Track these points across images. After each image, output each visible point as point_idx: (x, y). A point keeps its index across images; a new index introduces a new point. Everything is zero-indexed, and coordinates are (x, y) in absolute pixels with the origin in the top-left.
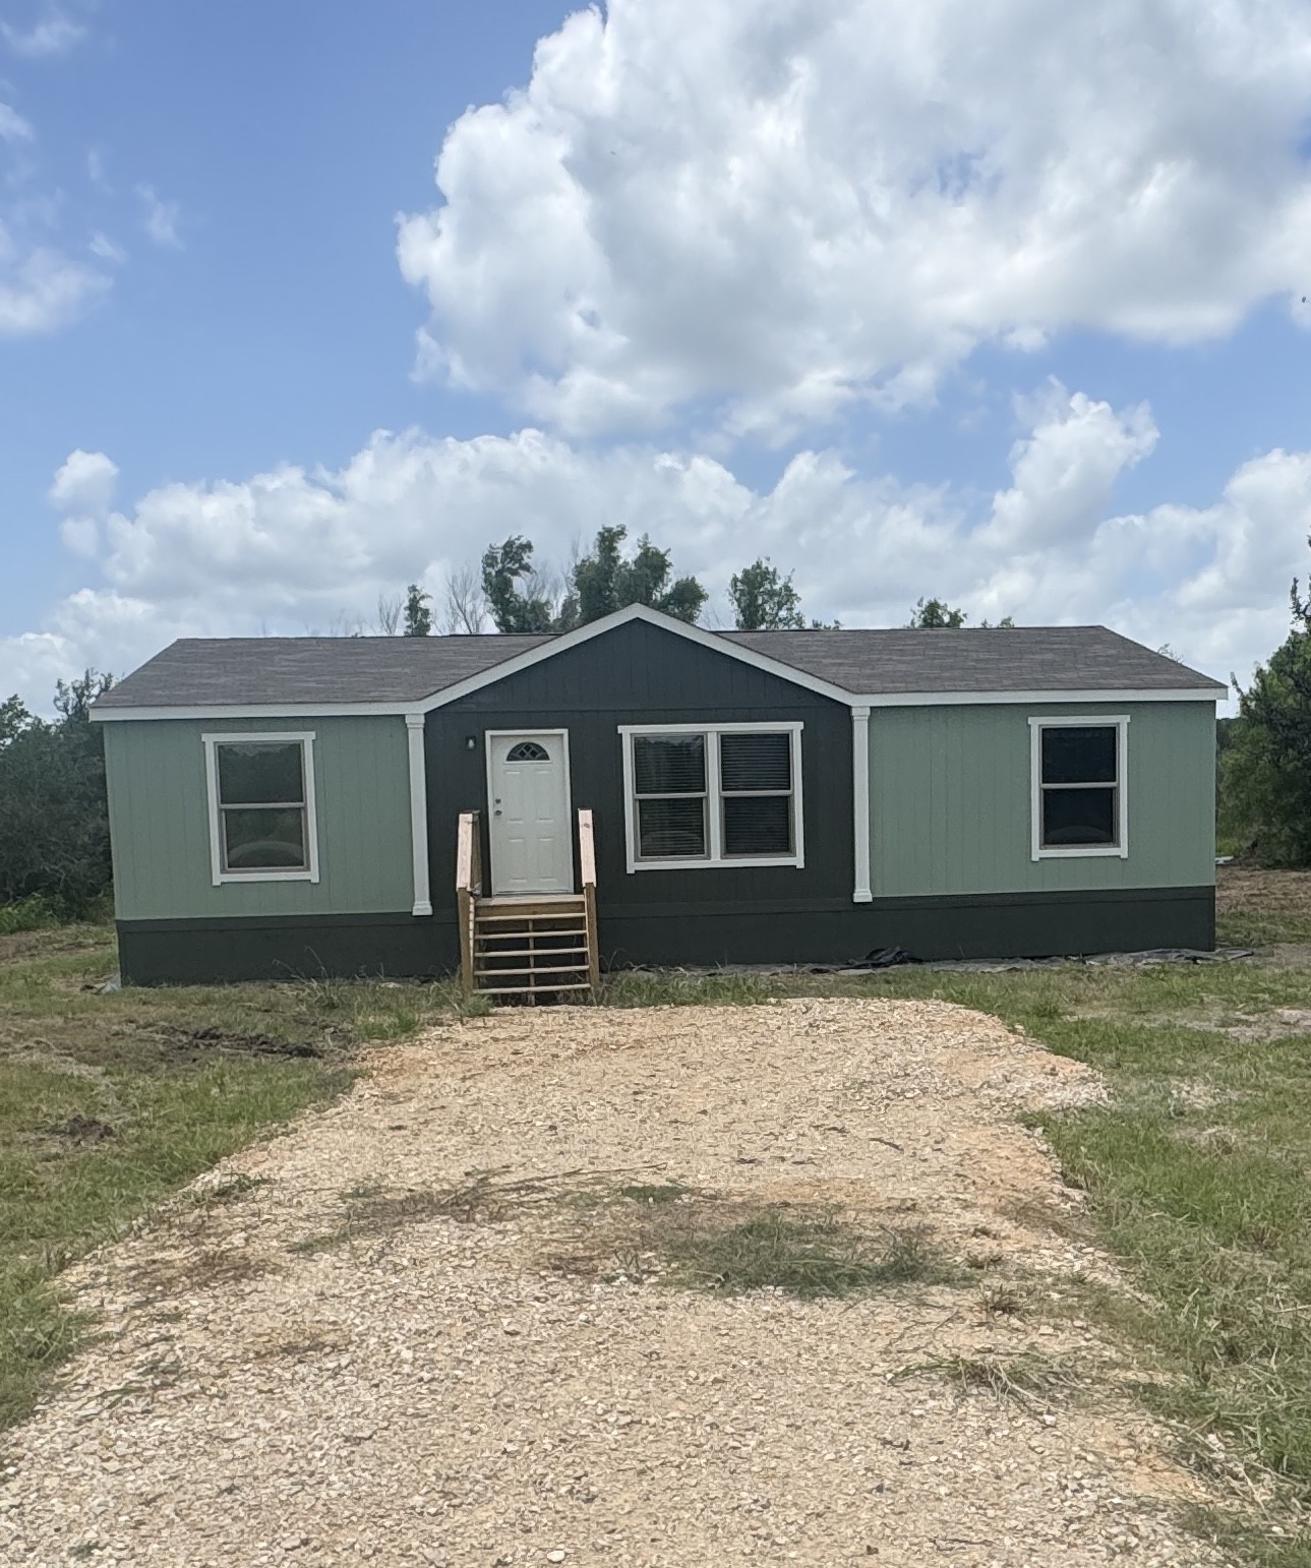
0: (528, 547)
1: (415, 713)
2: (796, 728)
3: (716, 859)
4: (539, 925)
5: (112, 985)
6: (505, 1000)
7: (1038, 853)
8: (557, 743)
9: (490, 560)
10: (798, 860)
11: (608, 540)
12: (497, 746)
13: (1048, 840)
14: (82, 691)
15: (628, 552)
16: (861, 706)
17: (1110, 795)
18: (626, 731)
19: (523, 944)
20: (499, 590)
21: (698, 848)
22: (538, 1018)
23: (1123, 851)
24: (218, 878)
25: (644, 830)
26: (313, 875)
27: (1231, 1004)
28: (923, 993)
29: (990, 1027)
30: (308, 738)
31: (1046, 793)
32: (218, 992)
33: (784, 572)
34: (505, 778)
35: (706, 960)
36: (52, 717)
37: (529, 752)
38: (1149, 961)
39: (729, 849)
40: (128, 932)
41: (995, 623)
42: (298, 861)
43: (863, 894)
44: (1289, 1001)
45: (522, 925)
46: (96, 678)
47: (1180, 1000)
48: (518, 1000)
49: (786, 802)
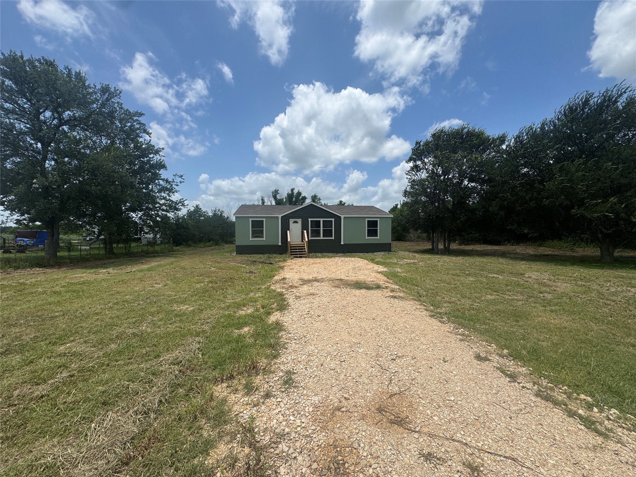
0: (278, 190)
1: (280, 216)
2: (333, 219)
3: (322, 238)
4: (298, 247)
5: (234, 254)
6: (295, 257)
7: (367, 238)
8: (300, 221)
9: (273, 193)
10: (333, 238)
11: (292, 190)
12: (291, 221)
13: (368, 236)
14: (215, 211)
15: (295, 192)
16: (342, 217)
17: (377, 230)
18: (310, 219)
19: (296, 249)
20: (275, 197)
21: (319, 236)
22: (300, 260)
23: (378, 238)
24: (251, 239)
25: (311, 233)
26: (264, 239)
27: (397, 259)
28: (354, 257)
29: (366, 261)
30: (264, 219)
31: (368, 229)
32: (252, 255)
33: (319, 196)
34: (292, 225)
35: (321, 252)
36: (210, 214)
37: (296, 222)
38: (383, 253)
39: (324, 236)
40: (237, 247)
41: (350, 204)
42: (262, 237)
43: (342, 243)
44: (405, 259)
45: (296, 247)
46: (217, 209)
47: (390, 258)
48: (297, 257)
49: (332, 230)
